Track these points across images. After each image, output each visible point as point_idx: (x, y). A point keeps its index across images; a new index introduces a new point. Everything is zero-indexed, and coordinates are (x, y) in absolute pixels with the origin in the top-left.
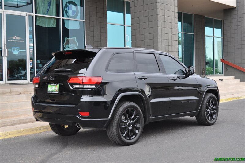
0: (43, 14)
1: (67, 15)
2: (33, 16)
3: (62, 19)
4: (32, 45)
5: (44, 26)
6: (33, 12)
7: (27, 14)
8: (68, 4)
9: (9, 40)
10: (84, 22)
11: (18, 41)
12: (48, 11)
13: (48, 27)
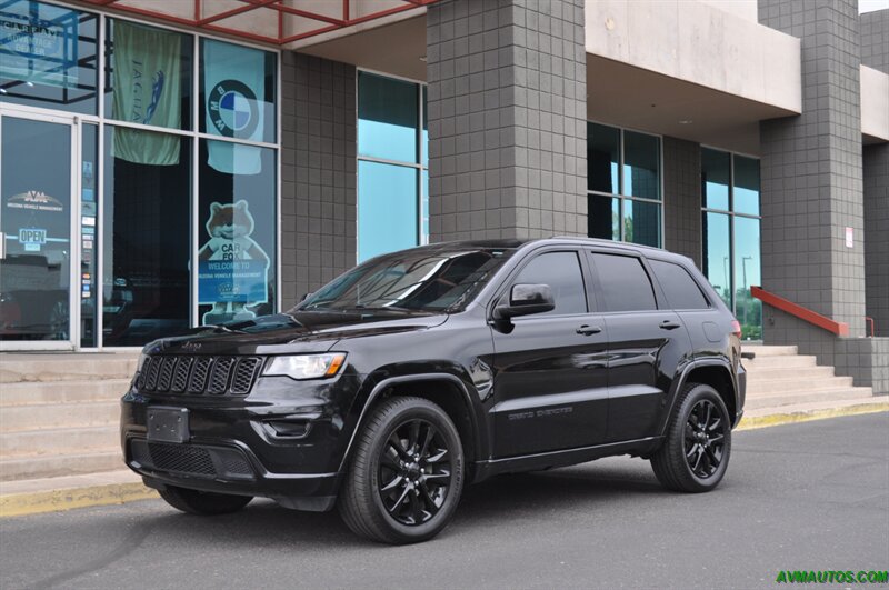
0: (136, 120)
1: (216, 125)
2: (97, 127)
3: (200, 139)
4: (91, 221)
5: (138, 161)
6: (97, 114)
7: (75, 118)
8: (221, 89)
9: (10, 205)
10: (276, 150)
11: (41, 208)
12: (152, 111)
13: (152, 163)
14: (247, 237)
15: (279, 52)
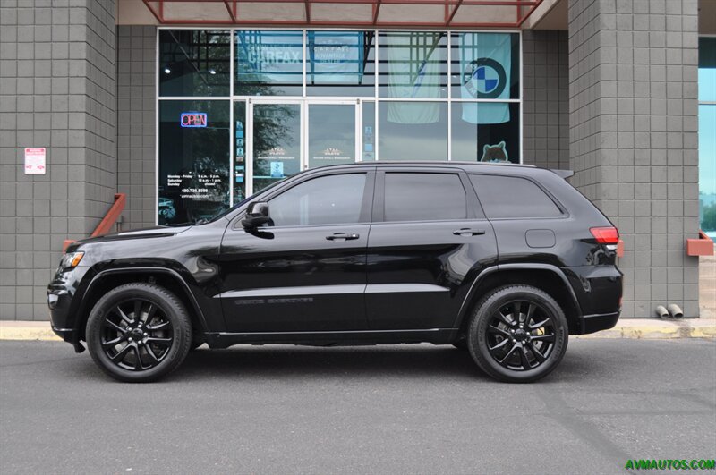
0: (404, 96)
2: (373, 104)
3: (453, 102)
5: (407, 122)
6: (374, 95)
7: (358, 100)
9: (315, 158)
10: (518, 103)
11: (336, 158)
13: (418, 123)
15: (520, 32)
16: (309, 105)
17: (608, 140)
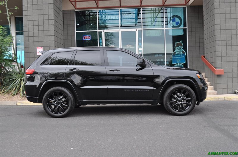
1: (171, 26)
2: (141, 30)
3: (166, 29)
4: (141, 49)
5: (152, 36)
10: (186, 29)
11: (130, 47)
13: (155, 36)
14: (182, 49)
15: (186, 7)
16: (122, 32)
17: (218, 38)
